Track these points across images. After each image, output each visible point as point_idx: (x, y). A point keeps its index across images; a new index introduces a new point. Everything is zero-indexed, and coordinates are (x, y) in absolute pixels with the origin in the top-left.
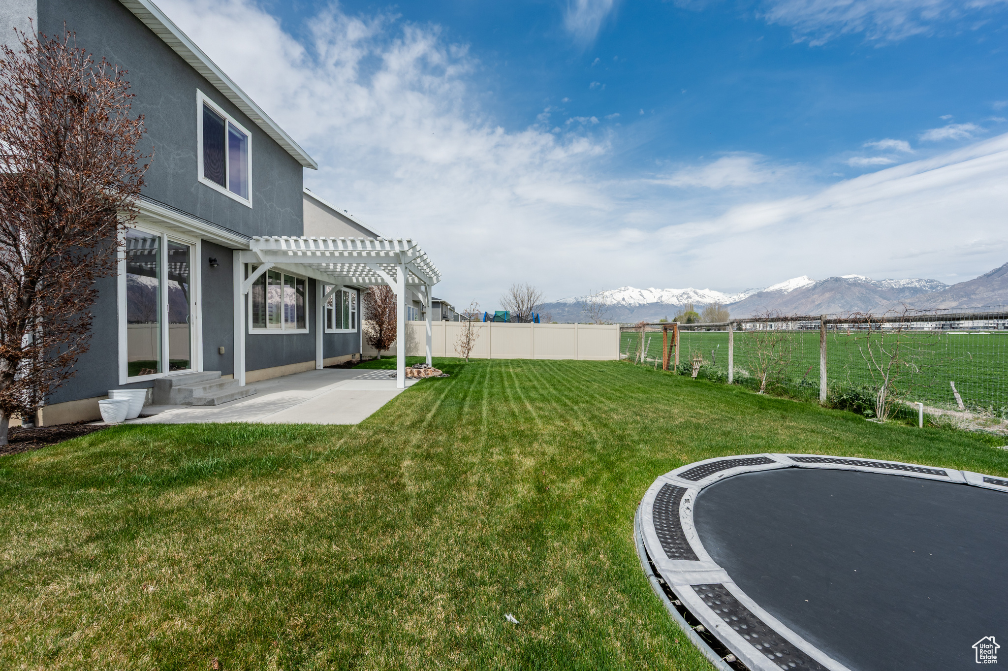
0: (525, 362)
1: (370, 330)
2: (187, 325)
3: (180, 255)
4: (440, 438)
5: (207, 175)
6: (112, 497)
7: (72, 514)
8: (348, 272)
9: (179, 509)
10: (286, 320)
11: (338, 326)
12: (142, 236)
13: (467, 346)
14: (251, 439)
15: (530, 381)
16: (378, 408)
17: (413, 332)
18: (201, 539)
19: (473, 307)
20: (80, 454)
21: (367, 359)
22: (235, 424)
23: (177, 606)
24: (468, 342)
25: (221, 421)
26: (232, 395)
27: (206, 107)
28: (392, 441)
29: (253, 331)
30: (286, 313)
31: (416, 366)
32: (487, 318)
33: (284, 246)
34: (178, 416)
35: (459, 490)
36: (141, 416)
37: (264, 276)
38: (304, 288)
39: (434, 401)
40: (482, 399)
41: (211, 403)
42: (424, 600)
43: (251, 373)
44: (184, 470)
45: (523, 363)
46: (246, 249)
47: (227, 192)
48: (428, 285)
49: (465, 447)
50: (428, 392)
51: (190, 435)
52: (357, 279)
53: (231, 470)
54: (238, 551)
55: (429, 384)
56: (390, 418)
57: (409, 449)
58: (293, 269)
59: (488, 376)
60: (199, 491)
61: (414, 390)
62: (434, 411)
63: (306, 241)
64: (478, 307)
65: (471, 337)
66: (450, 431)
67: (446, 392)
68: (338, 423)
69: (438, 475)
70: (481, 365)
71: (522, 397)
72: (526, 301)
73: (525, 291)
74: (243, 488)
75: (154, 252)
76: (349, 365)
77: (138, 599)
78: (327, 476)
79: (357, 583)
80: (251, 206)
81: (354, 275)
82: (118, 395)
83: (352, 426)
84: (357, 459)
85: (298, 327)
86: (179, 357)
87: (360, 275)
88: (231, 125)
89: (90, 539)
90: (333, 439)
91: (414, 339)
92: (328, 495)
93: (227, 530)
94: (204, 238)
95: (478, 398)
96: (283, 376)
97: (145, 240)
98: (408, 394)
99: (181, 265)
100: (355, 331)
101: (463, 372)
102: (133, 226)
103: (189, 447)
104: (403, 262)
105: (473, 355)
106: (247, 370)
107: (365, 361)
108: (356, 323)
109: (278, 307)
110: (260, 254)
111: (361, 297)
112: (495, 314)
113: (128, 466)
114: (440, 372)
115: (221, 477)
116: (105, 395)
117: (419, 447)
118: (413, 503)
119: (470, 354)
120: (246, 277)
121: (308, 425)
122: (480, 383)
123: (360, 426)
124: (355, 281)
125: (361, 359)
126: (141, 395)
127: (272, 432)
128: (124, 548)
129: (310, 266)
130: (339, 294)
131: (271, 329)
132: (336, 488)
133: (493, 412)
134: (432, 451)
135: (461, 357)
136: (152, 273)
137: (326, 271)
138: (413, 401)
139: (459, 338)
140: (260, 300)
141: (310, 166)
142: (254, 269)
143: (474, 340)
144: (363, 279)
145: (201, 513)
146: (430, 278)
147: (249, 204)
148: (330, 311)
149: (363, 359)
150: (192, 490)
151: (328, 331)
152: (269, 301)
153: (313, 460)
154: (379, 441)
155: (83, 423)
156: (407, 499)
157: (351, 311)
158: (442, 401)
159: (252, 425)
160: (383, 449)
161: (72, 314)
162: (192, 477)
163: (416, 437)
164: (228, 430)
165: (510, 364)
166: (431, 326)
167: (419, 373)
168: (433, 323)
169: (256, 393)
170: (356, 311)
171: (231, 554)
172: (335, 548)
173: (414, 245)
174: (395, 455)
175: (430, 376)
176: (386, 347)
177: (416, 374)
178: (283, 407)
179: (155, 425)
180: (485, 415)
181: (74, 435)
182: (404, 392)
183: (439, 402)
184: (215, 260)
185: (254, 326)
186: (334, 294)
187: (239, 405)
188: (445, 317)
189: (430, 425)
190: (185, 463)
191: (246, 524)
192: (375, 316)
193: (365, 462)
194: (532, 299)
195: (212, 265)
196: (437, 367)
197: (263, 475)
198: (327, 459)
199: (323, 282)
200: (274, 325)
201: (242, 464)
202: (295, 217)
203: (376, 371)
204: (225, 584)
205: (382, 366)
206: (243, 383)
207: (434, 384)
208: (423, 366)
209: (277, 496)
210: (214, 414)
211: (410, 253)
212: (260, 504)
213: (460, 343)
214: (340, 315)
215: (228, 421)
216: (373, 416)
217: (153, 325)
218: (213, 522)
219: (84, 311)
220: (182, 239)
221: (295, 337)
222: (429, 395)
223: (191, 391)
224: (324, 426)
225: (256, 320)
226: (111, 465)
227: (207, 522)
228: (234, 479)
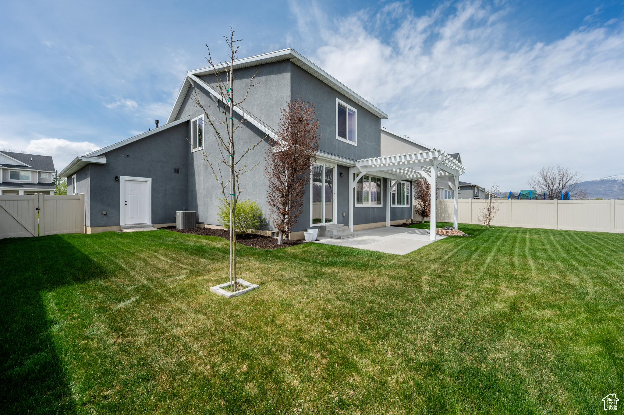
0: (545, 231)
1: (418, 205)
2: (331, 203)
3: (329, 172)
4: (450, 269)
5: (339, 135)
6: (310, 265)
7: (300, 268)
8: (404, 172)
9: (329, 274)
10: (372, 201)
11: (399, 203)
12: (317, 166)
13: (489, 217)
14: (354, 254)
15: (543, 245)
16: (416, 249)
17: (447, 207)
18: (336, 285)
19: (494, 189)
20: (300, 250)
21: (416, 222)
22: (348, 247)
23: (329, 301)
24: (489, 214)
25: (343, 245)
26: (348, 235)
27: (339, 105)
28: (419, 265)
29: (357, 206)
30: (372, 197)
31: (445, 228)
32: (511, 196)
33: (370, 163)
34: (328, 241)
35: (453, 296)
36: (316, 240)
37: (362, 178)
38: (380, 183)
39: (452, 250)
40: (490, 252)
41: (339, 238)
42: (420, 332)
43: (355, 226)
44: (330, 261)
45: (543, 232)
46: (354, 167)
47: (347, 141)
48: (455, 176)
49: (465, 276)
50: (450, 244)
51: (332, 249)
52: (409, 176)
53: (346, 264)
54: (347, 292)
55: (452, 239)
56: (421, 254)
57: (429, 271)
58: (375, 174)
59: (502, 238)
60: (335, 269)
61: (440, 242)
62: (450, 254)
63: (380, 159)
64: (498, 189)
65: (492, 210)
66: (458, 267)
67: (463, 245)
68: (393, 253)
69: (442, 286)
70: (500, 231)
71: (527, 255)
72: (557, 181)
73: (556, 173)
74: (350, 272)
75: (320, 172)
76: (404, 225)
77: (318, 296)
78: (384, 274)
79: (391, 315)
80: (356, 145)
81: (407, 174)
82: (310, 231)
83: (399, 255)
84: (399, 270)
85: (378, 204)
86: (329, 218)
87: (411, 174)
88: (349, 109)
89: (305, 277)
90: (389, 260)
91: (447, 211)
92: (383, 282)
93: (344, 284)
94: (338, 164)
95: (487, 251)
96: (370, 229)
97: (318, 167)
98: (436, 244)
99: (330, 176)
100: (409, 206)
101: (482, 234)
102: (315, 163)
103: (332, 253)
104: (435, 164)
105: (492, 223)
106: (354, 224)
107: (414, 223)
108: (409, 201)
109: (368, 193)
110: (360, 168)
111: (413, 186)
112: (520, 193)
113: (313, 257)
114: (463, 233)
115: (343, 266)
116: (306, 231)
117: (435, 271)
118: (424, 295)
119: (491, 222)
120: (354, 180)
121: (378, 252)
122: (493, 242)
123: (404, 256)
124: (408, 177)
125: (412, 223)
126: (316, 231)
127: (362, 253)
128: (314, 280)
129: (383, 171)
130: (399, 185)
131: (365, 205)
132: (388, 280)
133: (496, 261)
134: (442, 274)
135: (483, 224)
136: (320, 181)
137: (391, 173)
138: (438, 248)
139: (482, 211)
140: (360, 190)
141: (384, 117)
142: (358, 175)
143: (495, 212)
144: (413, 176)
145: (336, 276)
146: (457, 171)
147: (355, 144)
148: (394, 195)
149: (413, 222)
150: (333, 269)
151: (392, 206)
152: (364, 190)
153: (379, 267)
154: (413, 265)
155: (300, 240)
156: (421, 293)
157: (406, 194)
158: (458, 250)
159: (355, 249)
160: (414, 268)
161: (298, 199)
162: (333, 264)
163: (434, 266)
164: (345, 249)
165: (528, 232)
166: (457, 202)
167: (447, 232)
168: (459, 200)
169: (357, 235)
170: (409, 194)
171: (345, 292)
172: (383, 301)
173: (442, 153)
174: (420, 273)
175: (455, 235)
176: (427, 216)
177: (445, 233)
178: (369, 243)
179: (321, 244)
180: (488, 261)
181: (298, 244)
182: (434, 243)
183: (456, 250)
184: (342, 173)
185: (357, 203)
186: (396, 185)
187: (350, 240)
188: (476, 197)
189: (445, 261)
190: (330, 259)
191: (351, 284)
192: (421, 197)
193: (403, 272)
194: (565, 179)
195: (341, 176)
196: (462, 230)
197: (358, 269)
198: (385, 268)
199: (390, 179)
200: (366, 203)
201: (350, 263)
202: (376, 146)
203: (420, 230)
204: (343, 301)
205: (424, 227)
206: (352, 230)
207: (456, 240)
208: (450, 228)
209: (362, 277)
210: (341, 242)
211: (439, 159)
212: (356, 279)
213: (482, 214)
214: (400, 197)
215: (346, 246)
216: (412, 252)
217: (320, 203)
218: (340, 281)
219: (302, 198)
220: (330, 166)
221: (376, 209)
222: (450, 245)
223: (333, 232)
224: (386, 254)
225: (358, 200)
226: (309, 255)
227: (337, 280)
228: (347, 268)
